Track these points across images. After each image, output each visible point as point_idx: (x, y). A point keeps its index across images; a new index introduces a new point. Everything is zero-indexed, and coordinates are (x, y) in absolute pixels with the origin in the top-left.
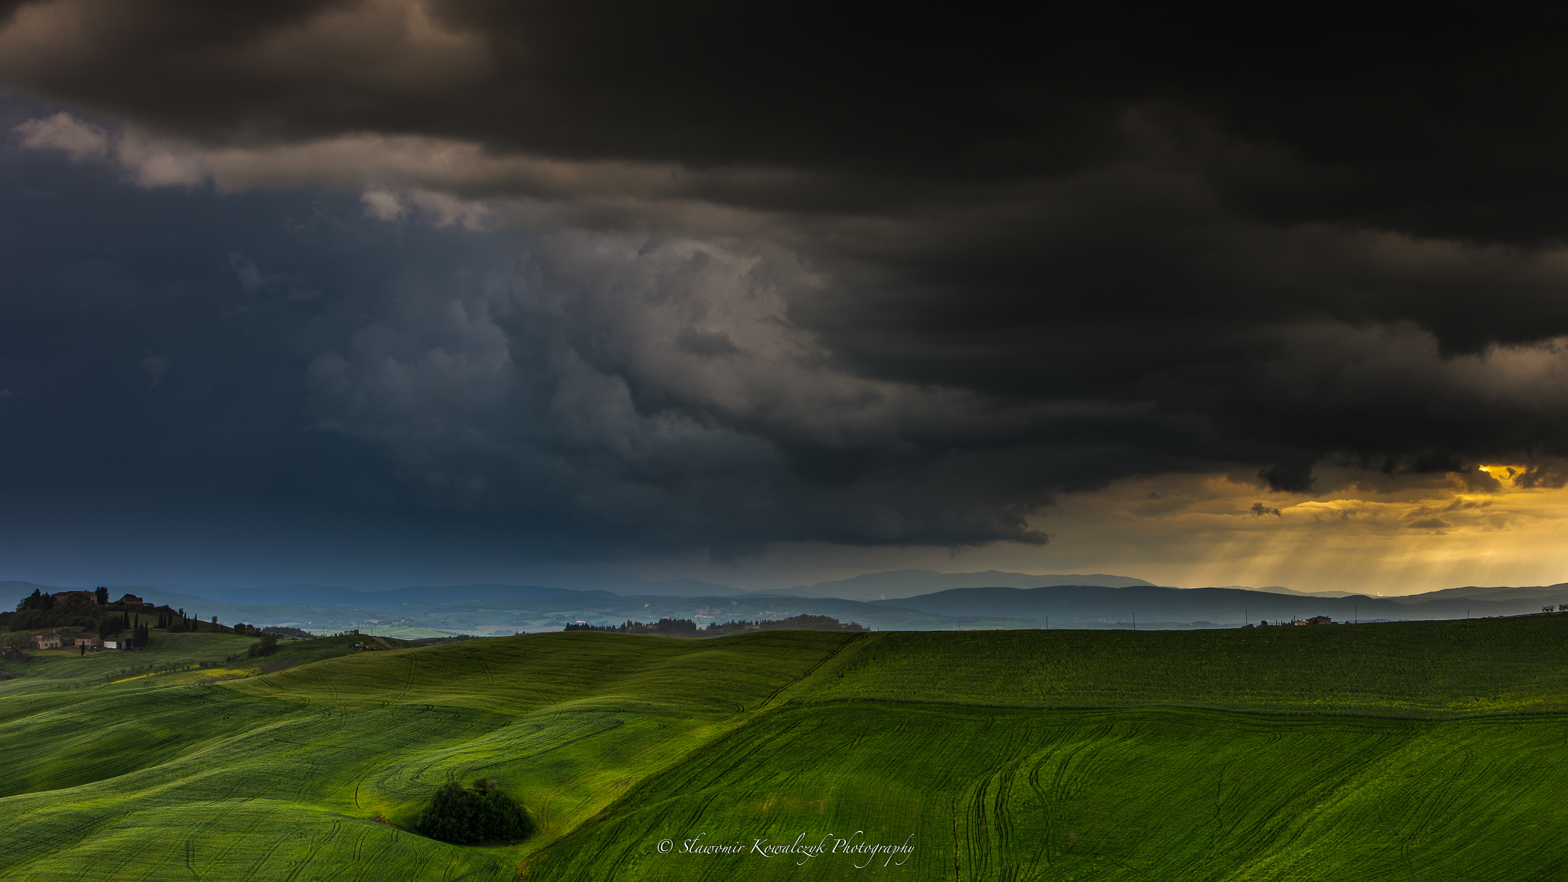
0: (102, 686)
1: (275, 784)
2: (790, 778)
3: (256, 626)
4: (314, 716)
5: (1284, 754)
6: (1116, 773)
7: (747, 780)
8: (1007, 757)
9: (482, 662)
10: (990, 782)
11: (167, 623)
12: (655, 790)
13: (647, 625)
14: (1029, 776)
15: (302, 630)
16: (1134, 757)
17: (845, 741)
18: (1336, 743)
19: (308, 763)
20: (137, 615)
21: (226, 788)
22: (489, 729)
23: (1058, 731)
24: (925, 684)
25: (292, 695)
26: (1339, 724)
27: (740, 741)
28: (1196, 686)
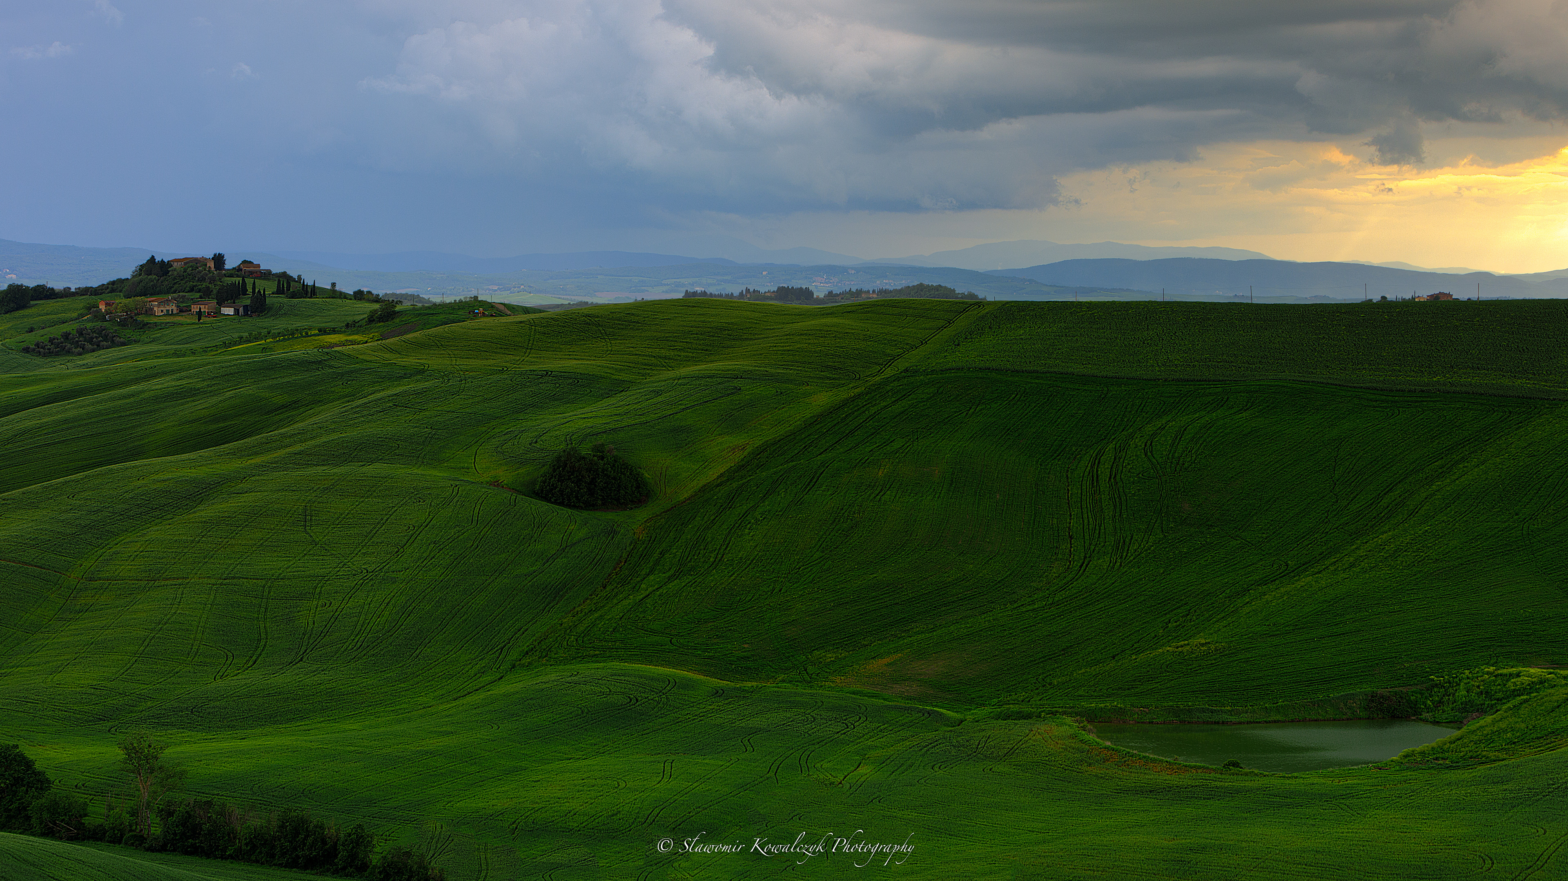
0: (219, 352)
1: (394, 448)
2: (906, 446)
3: (375, 292)
4: (433, 381)
5: (1402, 430)
6: (1230, 445)
7: (863, 446)
8: (1122, 428)
9: (601, 328)
10: (1104, 452)
11: (285, 288)
12: (771, 456)
13: (765, 292)
14: (1143, 446)
15: (421, 296)
16: (1249, 430)
17: (960, 409)
18: (1456, 420)
19: (427, 428)
20: (254, 281)
21: (344, 453)
22: (609, 394)
23: (1173, 403)
24: (1041, 354)
25: (411, 361)
26: (1459, 401)
27: (856, 408)
28: (1314, 359)
